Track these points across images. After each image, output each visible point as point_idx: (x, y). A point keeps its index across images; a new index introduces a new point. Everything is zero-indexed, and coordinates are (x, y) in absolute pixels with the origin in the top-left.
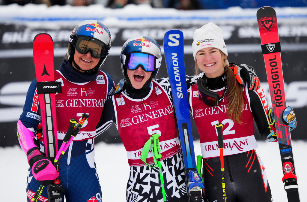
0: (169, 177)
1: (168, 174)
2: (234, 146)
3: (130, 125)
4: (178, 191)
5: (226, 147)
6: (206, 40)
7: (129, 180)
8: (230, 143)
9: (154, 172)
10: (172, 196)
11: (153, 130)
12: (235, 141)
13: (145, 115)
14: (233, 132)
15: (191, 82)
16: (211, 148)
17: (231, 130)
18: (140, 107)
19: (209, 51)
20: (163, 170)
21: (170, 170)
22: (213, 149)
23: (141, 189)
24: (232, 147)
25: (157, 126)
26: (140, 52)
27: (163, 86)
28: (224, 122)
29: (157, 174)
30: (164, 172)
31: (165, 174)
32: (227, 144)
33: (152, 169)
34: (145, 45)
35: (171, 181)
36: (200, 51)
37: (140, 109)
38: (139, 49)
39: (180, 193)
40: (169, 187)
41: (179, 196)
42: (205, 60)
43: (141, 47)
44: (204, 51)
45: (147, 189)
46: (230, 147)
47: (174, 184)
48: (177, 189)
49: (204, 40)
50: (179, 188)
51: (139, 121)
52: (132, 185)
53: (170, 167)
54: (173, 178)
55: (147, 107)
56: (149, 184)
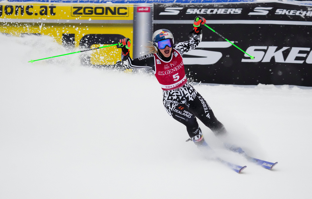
0: (186, 92)
1: (185, 91)
3: (164, 75)
4: (192, 97)
7: (164, 97)
9: (177, 91)
10: (189, 100)
11: (175, 76)
13: (171, 70)
15: (190, 44)
18: (168, 65)
20: (181, 90)
21: (185, 89)
23: (172, 98)
25: (178, 74)
26: (165, 39)
27: (177, 49)
29: (179, 92)
30: (182, 90)
31: (183, 91)
33: (176, 90)
34: (166, 35)
35: (187, 94)
37: (169, 67)
38: (164, 38)
39: (193, 98)
40: (186, 96)
41: (193, 100)
43: (164, 37)
45: (175, 97)
47: (189, 95)
48: (191, 97)
50: (191, 96)
51: (169, 73)
52: (166, 99)
53: (185, 88)
54: (187, 92)
55: (172, 65)
56: (176, 96)
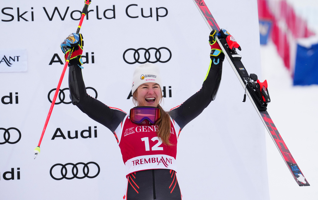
2: (161, 161)
5: (154, 161)
6: (150, 75)
8: (157, 158)
12: (162, 157)
14: (162, 149)
16: (139, 162)
17: (159, 146)
19: (153, 85)
22: (141, 163)
24: (159, 162)
28: (154, 139)
32: (155, 159)
36: (144, 84)
42: (149, 93)
44: (148, 85)
46: (157, 162)
49: (148, 75)
